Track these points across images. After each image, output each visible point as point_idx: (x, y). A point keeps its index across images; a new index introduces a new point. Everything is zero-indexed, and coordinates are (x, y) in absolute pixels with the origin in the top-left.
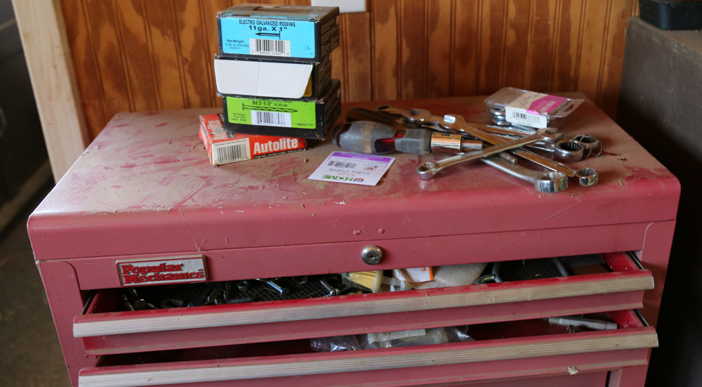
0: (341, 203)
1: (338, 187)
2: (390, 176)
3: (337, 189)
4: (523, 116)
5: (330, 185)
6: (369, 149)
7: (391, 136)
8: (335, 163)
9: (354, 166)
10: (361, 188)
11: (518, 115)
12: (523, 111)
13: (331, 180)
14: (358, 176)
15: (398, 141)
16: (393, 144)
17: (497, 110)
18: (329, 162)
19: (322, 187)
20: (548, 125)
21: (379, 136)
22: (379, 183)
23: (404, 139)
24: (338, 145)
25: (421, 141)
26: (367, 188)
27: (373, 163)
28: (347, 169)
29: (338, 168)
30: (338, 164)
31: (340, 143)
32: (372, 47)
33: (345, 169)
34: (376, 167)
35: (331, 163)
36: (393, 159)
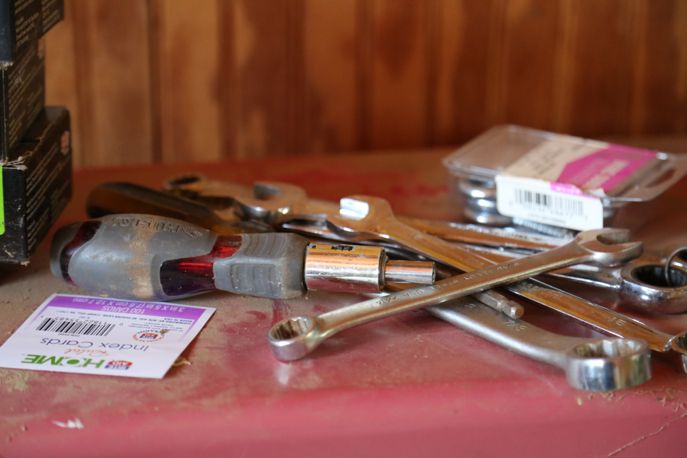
0: (71, 425)
1: (64, 384)
2: (200, 353)
3: (60, 389)
4: (542, 200)
5: (43, 379)
6: (146, 286)
7: (202, 251)
8: (56, 325)
9: (106, 329)
10: (124, 384)
11: (528, 196)
12: (542, 187)
13: (47, 366)
14: (117, 355)
15: (220, 264)
16: (208, 273)
17: (478, 184)
18: (40, 321)
19: (21, 386)
20: (607, 223)
21: (174, 253)
22: (173, 371)
23: (236, 260)
24: (66, 276)
25: (280, 264)
26: (141, 385)
27: (158, 322)
28: (89, 337)
29: (64, 337)
30: (66, 327)
31: (70, 272)
32: (155, 23)
33: (82, 338)
34: (163, 332)
35: (47, 325)
36: (208, 312)
